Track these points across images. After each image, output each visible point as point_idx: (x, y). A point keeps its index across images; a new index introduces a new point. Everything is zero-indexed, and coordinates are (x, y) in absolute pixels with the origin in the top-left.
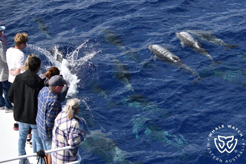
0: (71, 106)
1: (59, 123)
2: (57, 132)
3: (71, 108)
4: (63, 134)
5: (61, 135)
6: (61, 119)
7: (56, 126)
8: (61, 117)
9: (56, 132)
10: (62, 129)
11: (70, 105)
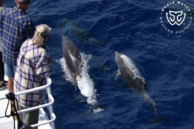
0: (40, 33)
1: (25, 51)
2: (23, 61)
3: (39, 34)
4: (29, 64)
5: (27, 64)
6: (27, 47)
7: (21, 55)
8: (27, 44)
9: (21, 61)
10: (29, 58)
11: (40, 31)
